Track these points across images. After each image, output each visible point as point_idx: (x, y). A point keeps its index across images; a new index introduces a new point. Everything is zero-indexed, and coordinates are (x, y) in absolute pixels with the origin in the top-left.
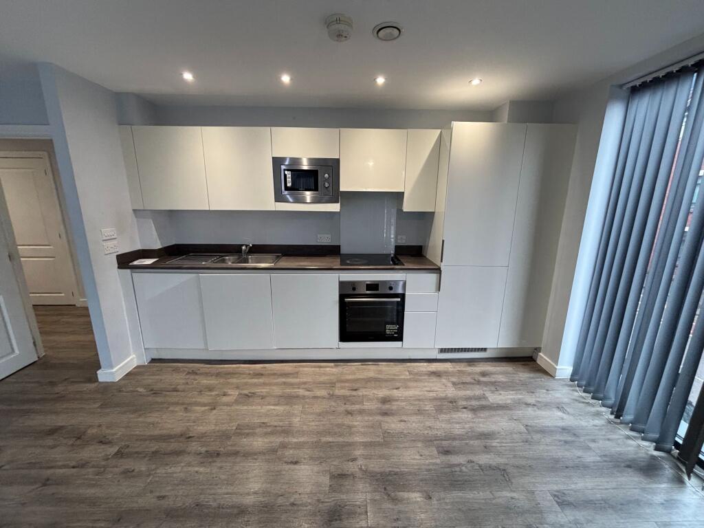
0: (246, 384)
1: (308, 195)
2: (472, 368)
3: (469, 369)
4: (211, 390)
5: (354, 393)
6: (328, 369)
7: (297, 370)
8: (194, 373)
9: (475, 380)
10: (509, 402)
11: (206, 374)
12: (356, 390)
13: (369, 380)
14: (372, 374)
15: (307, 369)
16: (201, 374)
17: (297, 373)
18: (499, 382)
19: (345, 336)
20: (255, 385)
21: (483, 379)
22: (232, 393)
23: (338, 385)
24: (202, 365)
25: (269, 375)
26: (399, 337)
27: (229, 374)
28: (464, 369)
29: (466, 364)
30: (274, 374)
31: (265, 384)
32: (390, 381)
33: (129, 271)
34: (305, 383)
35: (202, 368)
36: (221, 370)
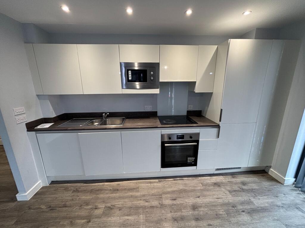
0: (109, 198)
2: (235, 179)
3: (234, 180)
4: (87, 204)
5: (174, 202)
6: (155, 184)
7: (138, 186)
8: (77, 191)
9: (240, 188)
10: (267, 205)
11: (85, 191)
12: (175, 200)
13: (181, 191)
14: (181, 187)
15: (143, 184)
16: (81, 191)
17: (138, 188)
18: (255, 189)
20: (114, 198)
21: (244, 187)
22: (101, 206)
23: (164, 196)
24: (82, 184)
25: (122, 190)
26: (195, 164)
27: (98, 190)
28: (231, 180)
29: (231, 176)
30: (125, 189)
31: (120, 198)
32: (193, 191)
33: (34, 132)
34: (144, 196)
35: (82, 186)
36: (93, 188)
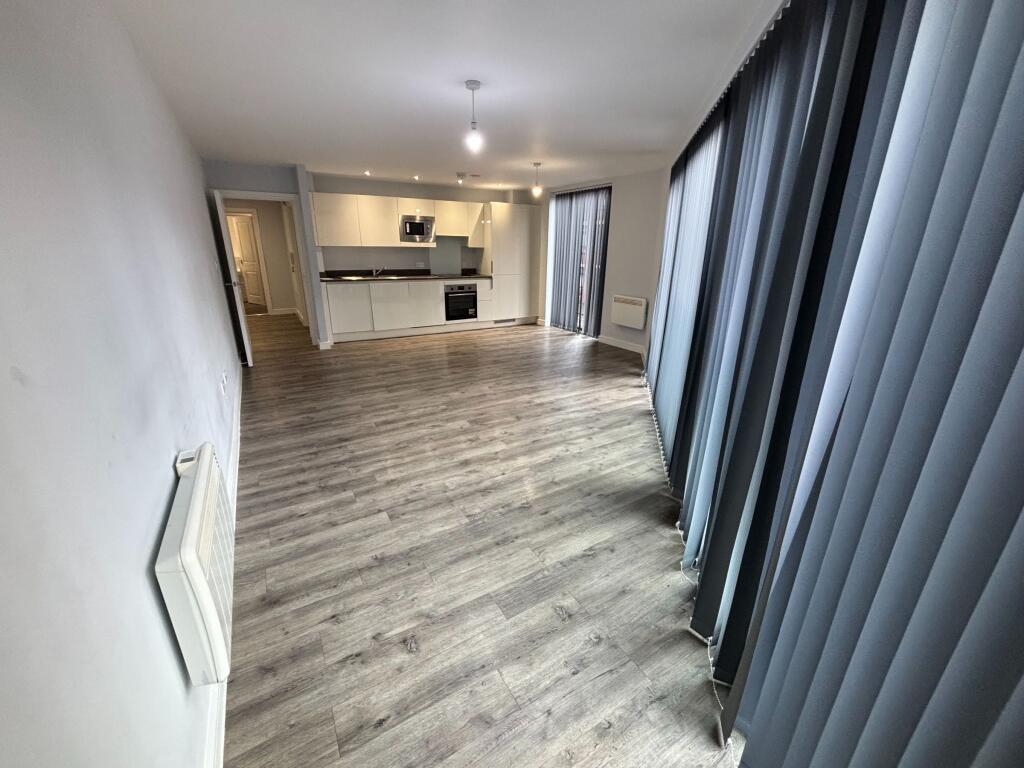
1: (417, 237)
19: (449, 317)
26: (476, 316)
